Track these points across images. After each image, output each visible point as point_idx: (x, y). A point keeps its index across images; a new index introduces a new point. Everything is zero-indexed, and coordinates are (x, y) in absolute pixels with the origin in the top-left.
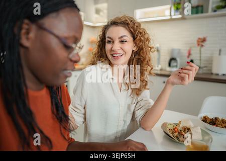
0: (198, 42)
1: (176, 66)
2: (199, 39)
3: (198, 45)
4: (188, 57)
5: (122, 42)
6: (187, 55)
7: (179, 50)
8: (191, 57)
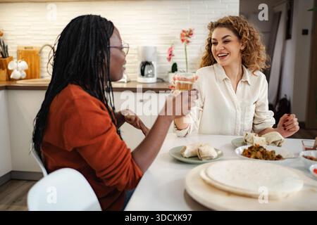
0: (182, 35)
1: (153, 76)
2: (184, 31)
3: (183, 40)
4: (169, 59)
5: (226, 42)
6: (167, 56)
7: (155, 48)
8: (174, 60)
